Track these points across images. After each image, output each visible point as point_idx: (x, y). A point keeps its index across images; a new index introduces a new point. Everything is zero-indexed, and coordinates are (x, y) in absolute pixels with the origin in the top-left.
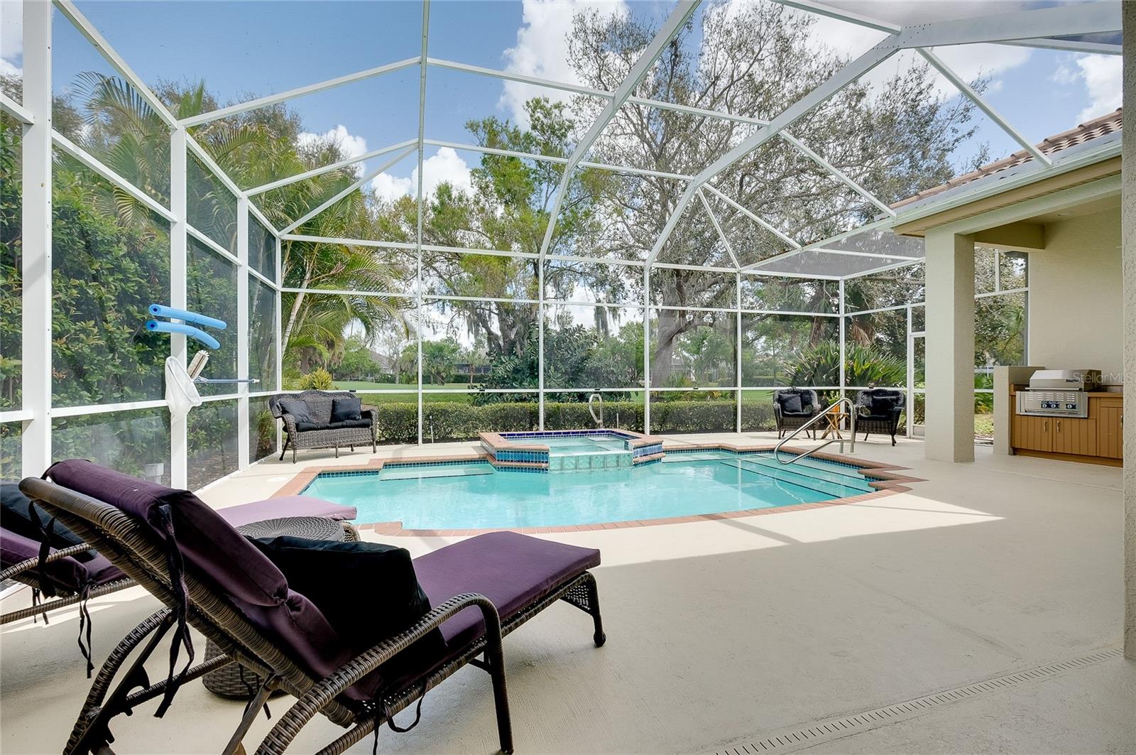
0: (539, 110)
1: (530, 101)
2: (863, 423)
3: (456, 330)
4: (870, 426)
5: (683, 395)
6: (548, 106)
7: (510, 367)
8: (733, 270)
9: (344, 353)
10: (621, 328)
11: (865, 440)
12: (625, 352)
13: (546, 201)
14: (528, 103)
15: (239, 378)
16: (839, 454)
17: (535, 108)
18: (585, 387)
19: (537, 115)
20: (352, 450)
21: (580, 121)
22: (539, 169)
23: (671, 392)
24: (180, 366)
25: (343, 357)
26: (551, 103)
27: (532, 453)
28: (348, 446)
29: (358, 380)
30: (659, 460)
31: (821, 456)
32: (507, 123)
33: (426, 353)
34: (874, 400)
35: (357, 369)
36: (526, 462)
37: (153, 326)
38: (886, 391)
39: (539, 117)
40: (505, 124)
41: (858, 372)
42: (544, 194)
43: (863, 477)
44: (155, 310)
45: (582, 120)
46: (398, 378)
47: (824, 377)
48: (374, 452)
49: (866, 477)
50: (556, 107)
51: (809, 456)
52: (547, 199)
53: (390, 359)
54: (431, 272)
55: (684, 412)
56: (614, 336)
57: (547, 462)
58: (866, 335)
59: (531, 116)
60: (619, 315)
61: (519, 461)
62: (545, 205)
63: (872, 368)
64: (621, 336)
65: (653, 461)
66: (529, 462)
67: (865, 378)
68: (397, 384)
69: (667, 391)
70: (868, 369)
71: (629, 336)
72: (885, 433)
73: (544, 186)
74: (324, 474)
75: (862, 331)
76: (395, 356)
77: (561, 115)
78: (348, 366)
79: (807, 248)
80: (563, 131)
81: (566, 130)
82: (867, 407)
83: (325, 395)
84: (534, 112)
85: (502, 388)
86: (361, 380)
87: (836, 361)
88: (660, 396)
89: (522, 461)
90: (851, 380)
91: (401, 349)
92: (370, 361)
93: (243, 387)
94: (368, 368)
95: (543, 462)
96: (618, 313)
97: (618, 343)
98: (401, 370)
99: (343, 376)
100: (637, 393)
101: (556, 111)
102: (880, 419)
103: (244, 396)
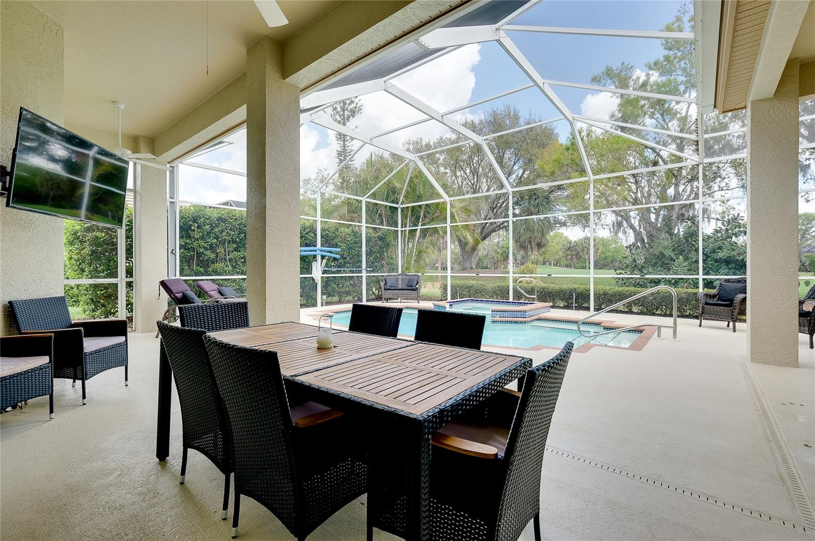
15: (362, 269)
48: (418, 303)
93: (364, 272)
103: (364, 274)
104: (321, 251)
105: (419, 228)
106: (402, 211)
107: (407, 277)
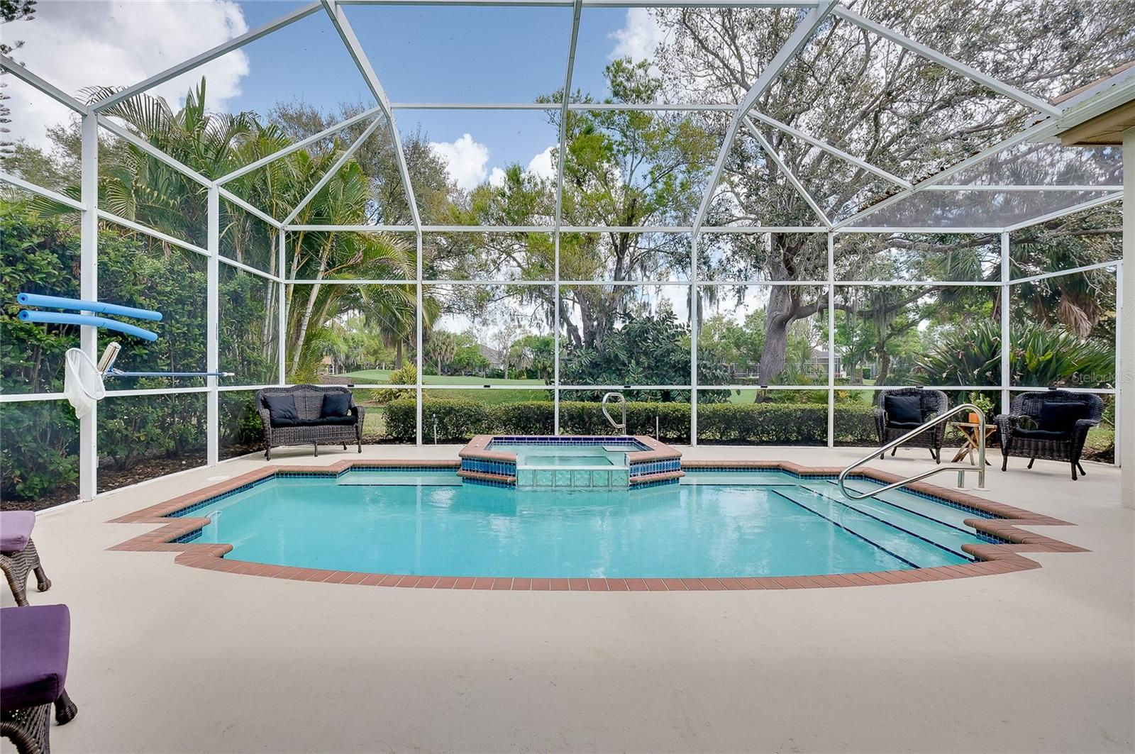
0: (621, 74)
1: (610, 65)
2: (1019, 442)
3: (540, 322)
4: (1033, 447)
5: (797, 395)
6: (630, 67)
7: (585, 361)
8: (823, 230)
9: (456, 348)
10: (747, 316)
11: (1030, 467)
12: (752, 344)
13: (631, 175)
14: (608, 68)
15: (209, 372)
16: (956, 487)
17: (617, 71)
18: (672, 384)
19: (619, 79)
20: (345, 448)
21: (670, 79)
22: (625, 139)
23: (782, 391)
24: (86, 358)
25: (454, 352)
26: (635, 62)
27: (499, 463)
28: (341, 444)
29: (471, 375)
30: (676, 480)
31: (925, 489)
32: (579, 92)
33: (533, 348)
34: (1044, 406)
35: (468, 364)
36: (492, 473)
37: (25, 316)
38: (1067, 393)
39: (621, 82)
40: (576, 95)
41: (1032, 365)
42: (628, 167)
43: (974, 531)
44: (23, 299)
45: (672, 77)
46: (507, 373)
47: (975, 372)
48: (360, 452)
49: (978, 531)
50: (640, 67)
51: (905, 488)
52: (632, 172)
53: (500, 353)
54: (511, 262)
55: (752, 418)
56: (739, 326)
57: (514, 476)
58: (1083, 314)
59: (612, 82)
60: (718, 300)
61: (484, 472)
62: (630, 180)
63: (1058, 360)
64: (747, 326)
65: (666, 481)
66: (495, 473)
67: (1046, 374)
68: (506, 380)
69: (777, 390)
70: (1050, 361)
71: (757, 326)
72: (1060, 458)
73: (629, 157)
74: (282, 474)
75: (1075, 309)
76: (505, 351)
77: (647, 75)
78: (460, 361)
79: (920, 187)
80: (649, 92)
81: (652, 91)
82: (1033, 417)
83: (316, 389)
84: (615, 77)
85: (578, 384)
86: (474, 376)
87: (995, 349)
88: (767, 395)
89: (488, 472)
90: (1021, 377)
91: (510, 344)
92: (480, 356)
93: (212, 381)
94: (479, 363)
95: (510, 475)
96: (717, 298)
97: (743, 334)
98: (510, 365)
99: (456, 371)
100: (738, 392)
101: (641, 72)
102: (1051, 437)
103: (213, 389)
104: (98, 314)
105: (318, 282)
106: (288, 237)
107: (318, 394)
